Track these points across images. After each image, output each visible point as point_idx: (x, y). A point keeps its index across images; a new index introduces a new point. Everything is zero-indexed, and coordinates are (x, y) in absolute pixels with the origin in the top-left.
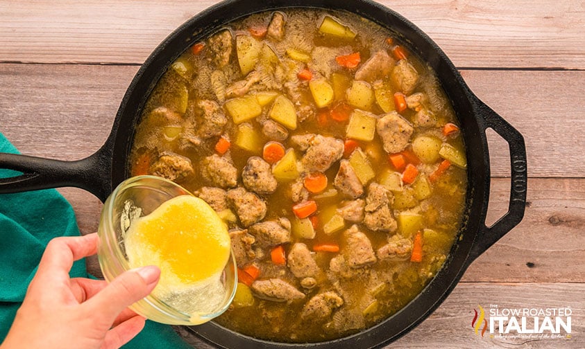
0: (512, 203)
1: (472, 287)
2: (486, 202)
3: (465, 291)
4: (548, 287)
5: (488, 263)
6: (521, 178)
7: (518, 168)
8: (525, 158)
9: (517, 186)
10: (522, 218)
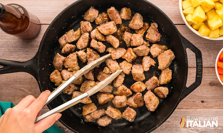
0: (197, 78)
1: (179, 110)
2: (186, 77)
3: (177, 112)
4: (210, 110)
5: (186, 101)
6: (200, 68)
7: (199, 64)
8: (202, 60)
9: (199, 71)
10: (201, 83)
